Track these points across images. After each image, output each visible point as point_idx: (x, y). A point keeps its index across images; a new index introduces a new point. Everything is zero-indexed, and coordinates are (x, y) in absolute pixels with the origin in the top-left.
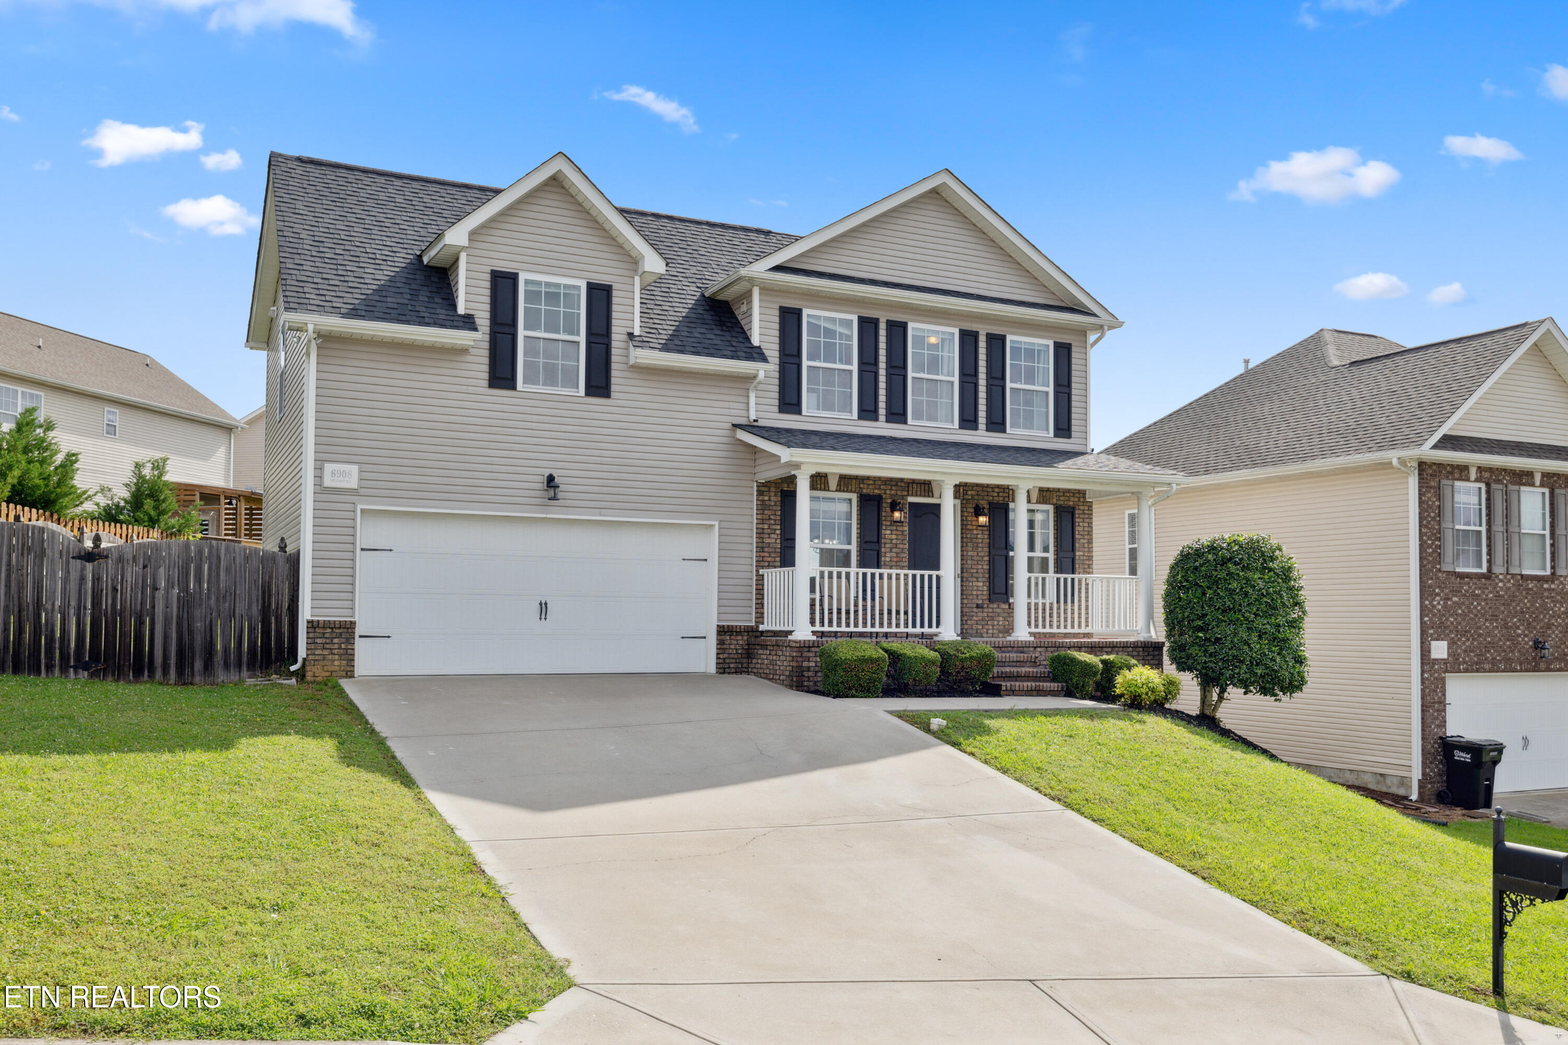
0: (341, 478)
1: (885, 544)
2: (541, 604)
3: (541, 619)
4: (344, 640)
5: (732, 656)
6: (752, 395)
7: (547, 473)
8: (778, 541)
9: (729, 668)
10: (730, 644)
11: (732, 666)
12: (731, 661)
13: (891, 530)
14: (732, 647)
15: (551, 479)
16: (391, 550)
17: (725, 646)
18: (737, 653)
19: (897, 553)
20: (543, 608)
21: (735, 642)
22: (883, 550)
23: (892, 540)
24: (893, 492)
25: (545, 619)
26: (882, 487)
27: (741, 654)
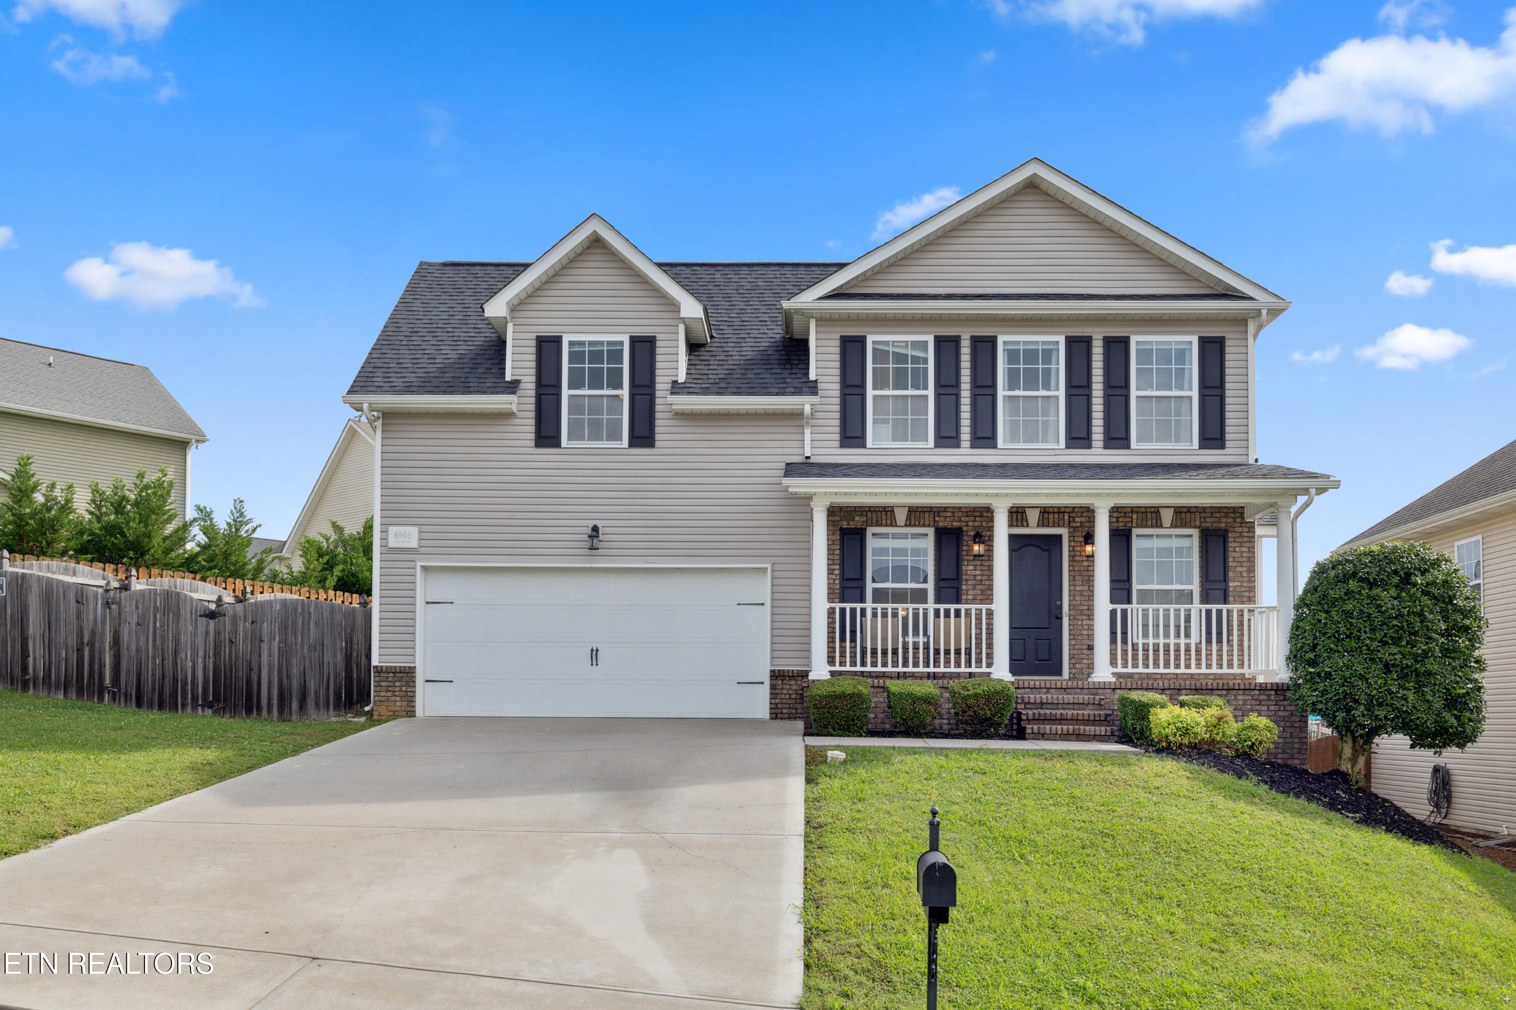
0: (403, 539)
1: (967, 580)
2: (592, 650)
3: (592, 665)
4: (404, 683)
5: (784, 701)
6: (807, 432)
7: (591, 524)
8: (837, 582)
9: (782, 713)
10: (782, 689)
11: (785, 711)
12: (784, 706)
13: (975, 566)
14: (785, 692)
15: (595, 529)
16: (452, 603)
17: (777, 691)
18: (790, 698)
19: (982, 591)
20: (594, 654)
21: (788, 687)
22: (964, 587)
23: (975, 576)
24: (976, 524)
25: (597, 665)
26: (963, 519)
27: (795, 699)
